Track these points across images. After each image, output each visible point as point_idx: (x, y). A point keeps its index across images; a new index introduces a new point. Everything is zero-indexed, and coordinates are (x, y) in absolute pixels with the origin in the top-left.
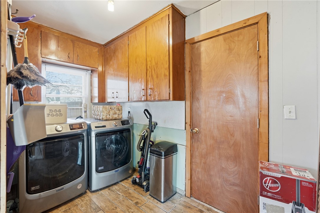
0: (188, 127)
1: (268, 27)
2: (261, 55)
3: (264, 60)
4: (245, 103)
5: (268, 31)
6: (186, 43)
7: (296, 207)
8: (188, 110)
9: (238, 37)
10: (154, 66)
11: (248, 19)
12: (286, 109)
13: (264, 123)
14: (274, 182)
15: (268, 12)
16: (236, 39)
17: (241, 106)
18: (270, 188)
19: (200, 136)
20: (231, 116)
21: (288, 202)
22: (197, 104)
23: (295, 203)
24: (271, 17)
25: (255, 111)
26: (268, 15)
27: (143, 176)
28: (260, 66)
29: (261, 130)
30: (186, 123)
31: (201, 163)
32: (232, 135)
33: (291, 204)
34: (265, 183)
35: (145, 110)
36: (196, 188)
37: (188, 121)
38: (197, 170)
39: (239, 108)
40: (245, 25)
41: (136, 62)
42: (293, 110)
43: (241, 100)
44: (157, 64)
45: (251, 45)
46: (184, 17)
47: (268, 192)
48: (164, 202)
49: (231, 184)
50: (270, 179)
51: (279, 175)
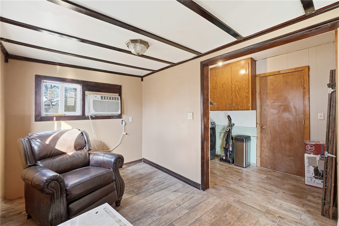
0: (258, 125)
1: (309, 73)
2: (305, 87)
3: (307, 90)
4: (296, 112)
5: (309, 75)
6: (257, 76)
7: (322, 156)
8: (258, 115)
9: (291, 76)
10: (237, 90)
11: (298, 68)
12: (319, 115)
13: (307, 122)
14: (311, 146)
15: (309, 65)
16: (291, 77)
17: (293, 113)
18: (310, 149)
19: (267, 131)
20: (287, 119)
21: (318, 154)
22: (265, 113)
23: (321, 155)
24: (311, 68)
25: (302, 116)
26: (309, 67)
27: (228, 155)
28: (305, 93)
29: (306, 125)
30: (257, 123)
31: (267, 146)
32: (288, 129)
33: (319, 155)
34: (307, 147)
35: (228, 116)
36: (264, 161)
37: (259, 122)
38: (265, 150)
39: (292, 114)
40: (295, 71)
41: (223, 87)
42: (323, 116)
43: (293, 110)
44: (240, 89)
45: (299, 81)
46: (255, 61)
47: (308, 151)
48: (245, 168)
49: (288, 156)
50: (310, 146)
51: (314, 143)
